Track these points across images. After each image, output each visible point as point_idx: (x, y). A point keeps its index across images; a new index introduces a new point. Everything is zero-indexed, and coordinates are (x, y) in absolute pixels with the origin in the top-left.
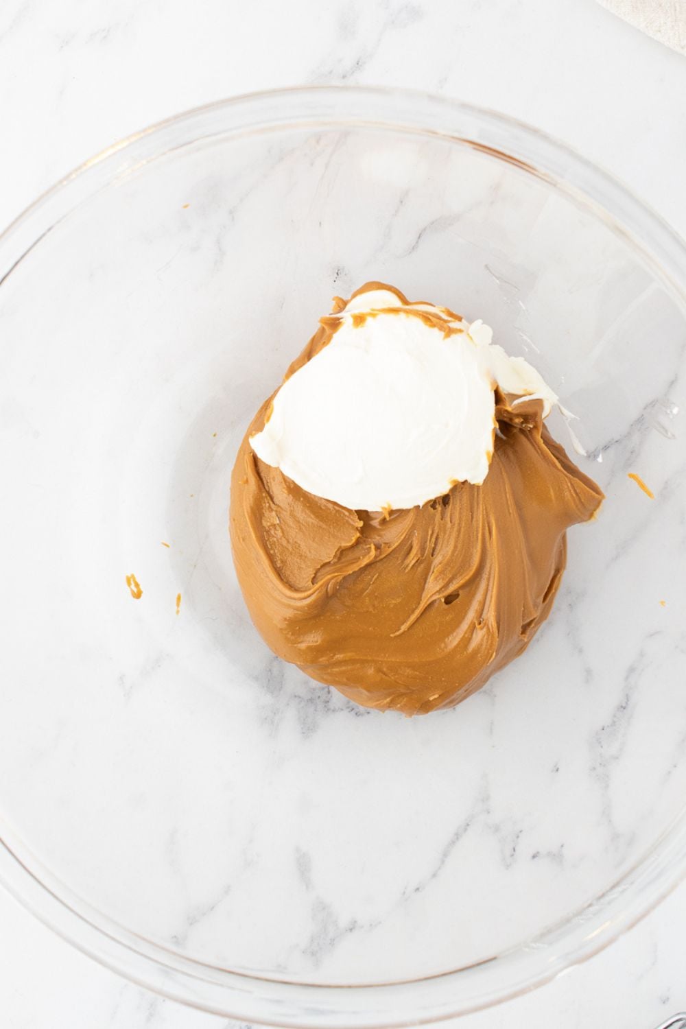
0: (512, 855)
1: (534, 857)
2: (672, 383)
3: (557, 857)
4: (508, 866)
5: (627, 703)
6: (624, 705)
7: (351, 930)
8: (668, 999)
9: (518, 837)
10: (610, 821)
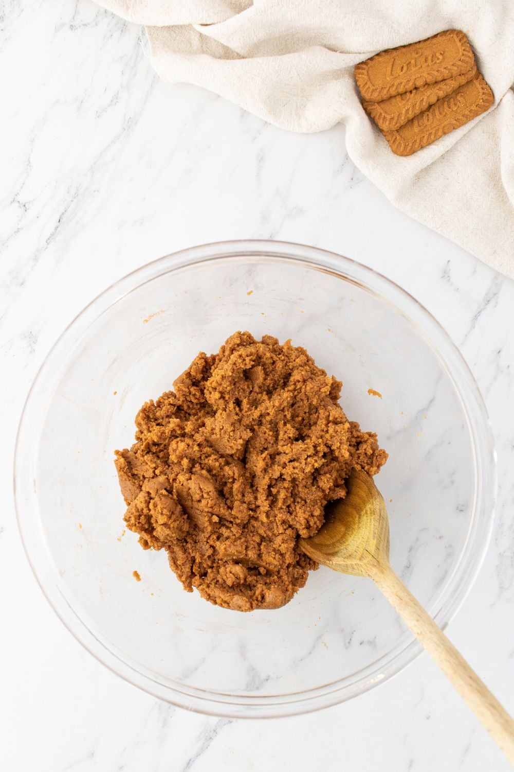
0: (349, 643)
1: (361, 644)
2: (432, 400)
3: (372, 643)
4: (347, 648)
5: (410, 565)
6: (408, 566)
7: (267, 680)
8: (429, 717)
9: (353, 633)
10: (400, 625)
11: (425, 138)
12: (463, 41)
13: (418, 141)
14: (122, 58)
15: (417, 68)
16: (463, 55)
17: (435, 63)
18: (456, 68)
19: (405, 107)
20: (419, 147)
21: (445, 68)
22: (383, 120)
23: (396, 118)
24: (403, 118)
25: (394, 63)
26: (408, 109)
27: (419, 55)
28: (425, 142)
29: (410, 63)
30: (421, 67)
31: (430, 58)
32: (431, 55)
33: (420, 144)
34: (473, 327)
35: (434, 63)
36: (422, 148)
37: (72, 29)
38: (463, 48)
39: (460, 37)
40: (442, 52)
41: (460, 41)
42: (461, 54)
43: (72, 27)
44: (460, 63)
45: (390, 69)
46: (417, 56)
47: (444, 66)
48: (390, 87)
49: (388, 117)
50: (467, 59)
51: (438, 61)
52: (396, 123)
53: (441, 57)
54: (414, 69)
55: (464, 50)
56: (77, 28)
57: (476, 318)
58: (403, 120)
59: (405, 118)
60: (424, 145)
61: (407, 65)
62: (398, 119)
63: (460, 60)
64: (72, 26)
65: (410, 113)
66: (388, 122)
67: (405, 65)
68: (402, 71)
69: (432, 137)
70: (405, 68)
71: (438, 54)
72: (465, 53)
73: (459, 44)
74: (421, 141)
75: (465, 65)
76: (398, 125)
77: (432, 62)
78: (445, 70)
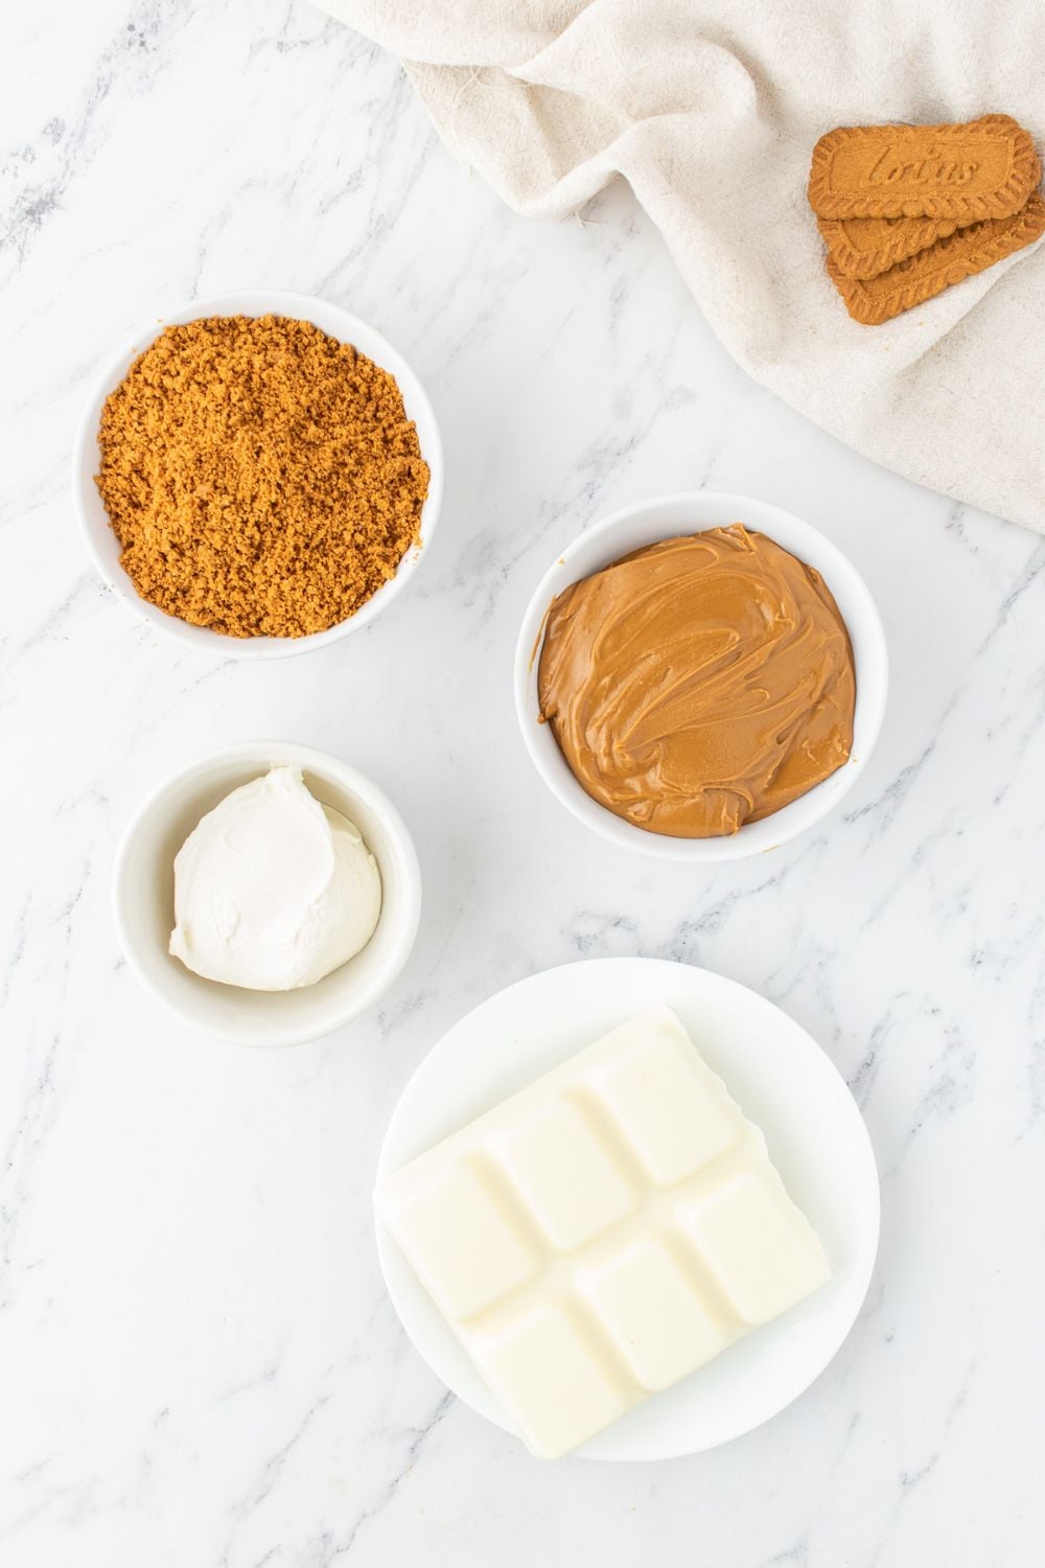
11: (911, 293)
12: (1019, 158)
13: (897, 299)
14: (370, 104)
15: (918, 182)
16: (1007, 186)
17: (954, 183)
18: (982, 207)
19: (890, 240)
20: (898, 309)
21: (964, 200)
22: (847, 260)
23: (870, 260)
24: (883, 261)
25: (884, 157)
26: (896, 245)
27: (932, 156)
28: (910, 301)
29: (911, 166)
30: (926, 182)
31: (948, 169)
32: (953, 165)
33: (900, 303)
34: (1002, 621)
35: (951, 181)
36: (905, 310)
37: (281, 50)
38: (1014, 171)
39: (1018, 147)
40: (975, 166)
41: (1016, 155)
42: (1004, 182)
43: (281, 45)
44: (995, 200)
45: (873, 166)
46: (929, 157)
47: (963, 195)
48: (856, 202)
49: (857, 256)
50: (1010, 196)
51: (959, 182)
52: (870, 269)
53: (967, 175)
54: (914, 182)
55: (1013, 176)
56: (290, 49)
57: (1008, 603)
58: (883, 264)
59: (887, 261)
60: (909, 306)
61: (905, 169)
62: (874, 261)
63: (996, 194)
64: (282, 43)
65: (899, 251)
66: (854, 266)
67: (901, 169)
68: (890, 178)
69: (924, 291)
70: (897, 175)
71: (965, 168)
72: (1011, 182)
73: (1011, 160)
74: (901, 298)
75: (1002, 206)
76: (872, 273)
77: (949, 178)
78: (962, 204)
